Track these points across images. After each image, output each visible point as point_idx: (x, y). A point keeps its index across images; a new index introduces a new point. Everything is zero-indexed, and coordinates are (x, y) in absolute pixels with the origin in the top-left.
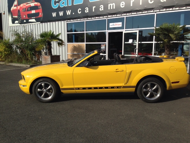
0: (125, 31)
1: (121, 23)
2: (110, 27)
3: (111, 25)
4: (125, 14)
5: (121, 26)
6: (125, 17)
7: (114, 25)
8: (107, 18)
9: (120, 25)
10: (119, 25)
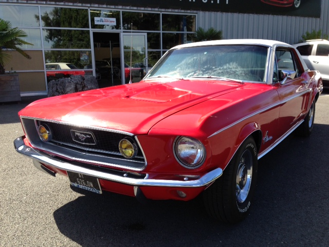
0: (124, 32)
1: (114, 19)
2: (96, 23)
3: (98, 21)
4: (120, 7)
5: (115, 24)
6: (121, 11)
7: (102, 21)
8: (89, 7)
9: (113, 22)
10: (111, 22)
